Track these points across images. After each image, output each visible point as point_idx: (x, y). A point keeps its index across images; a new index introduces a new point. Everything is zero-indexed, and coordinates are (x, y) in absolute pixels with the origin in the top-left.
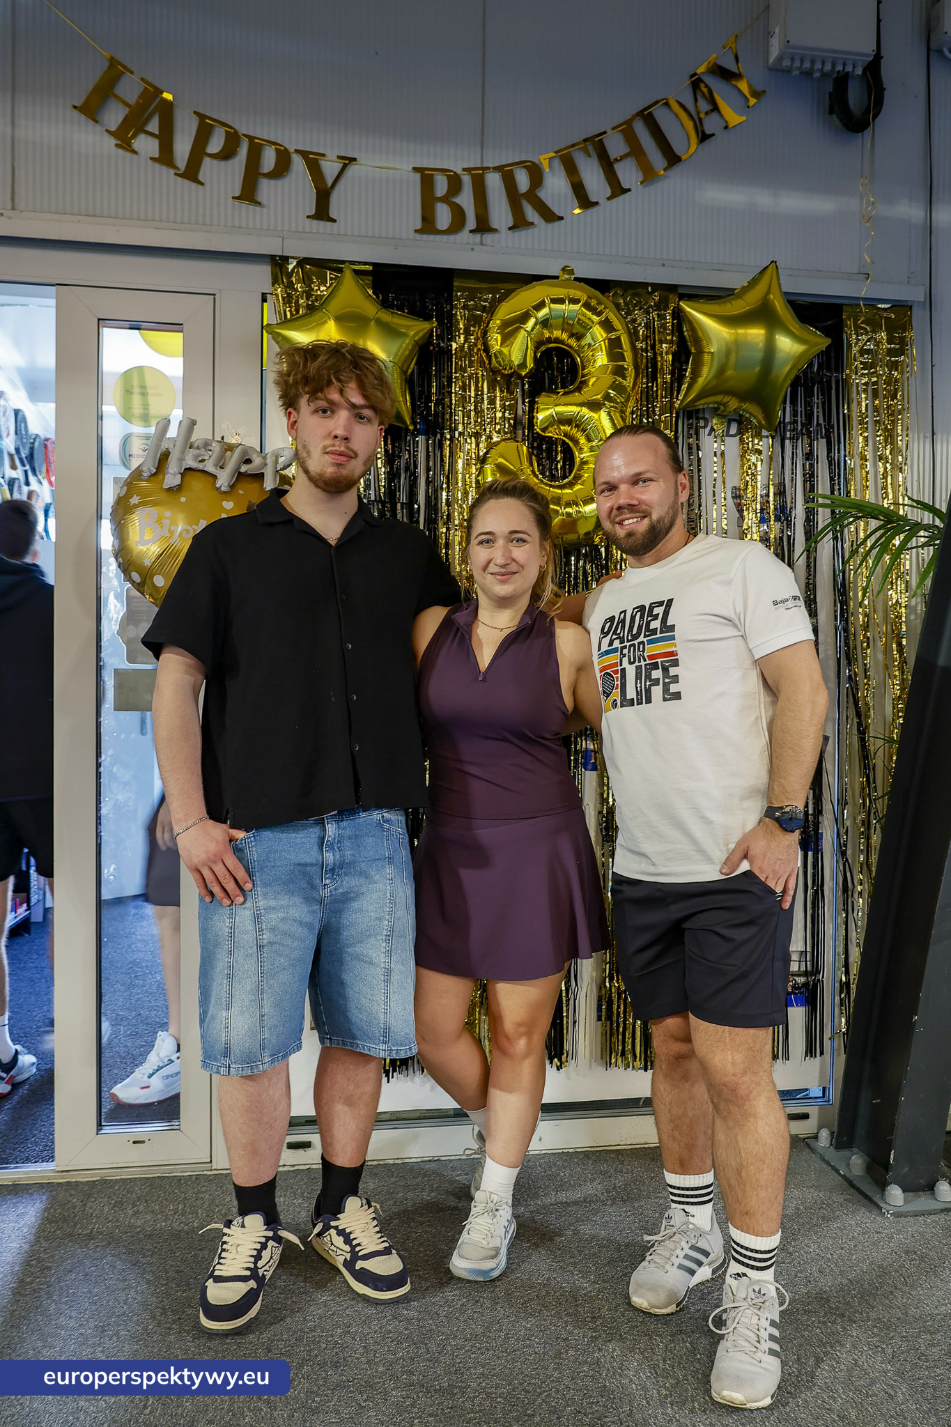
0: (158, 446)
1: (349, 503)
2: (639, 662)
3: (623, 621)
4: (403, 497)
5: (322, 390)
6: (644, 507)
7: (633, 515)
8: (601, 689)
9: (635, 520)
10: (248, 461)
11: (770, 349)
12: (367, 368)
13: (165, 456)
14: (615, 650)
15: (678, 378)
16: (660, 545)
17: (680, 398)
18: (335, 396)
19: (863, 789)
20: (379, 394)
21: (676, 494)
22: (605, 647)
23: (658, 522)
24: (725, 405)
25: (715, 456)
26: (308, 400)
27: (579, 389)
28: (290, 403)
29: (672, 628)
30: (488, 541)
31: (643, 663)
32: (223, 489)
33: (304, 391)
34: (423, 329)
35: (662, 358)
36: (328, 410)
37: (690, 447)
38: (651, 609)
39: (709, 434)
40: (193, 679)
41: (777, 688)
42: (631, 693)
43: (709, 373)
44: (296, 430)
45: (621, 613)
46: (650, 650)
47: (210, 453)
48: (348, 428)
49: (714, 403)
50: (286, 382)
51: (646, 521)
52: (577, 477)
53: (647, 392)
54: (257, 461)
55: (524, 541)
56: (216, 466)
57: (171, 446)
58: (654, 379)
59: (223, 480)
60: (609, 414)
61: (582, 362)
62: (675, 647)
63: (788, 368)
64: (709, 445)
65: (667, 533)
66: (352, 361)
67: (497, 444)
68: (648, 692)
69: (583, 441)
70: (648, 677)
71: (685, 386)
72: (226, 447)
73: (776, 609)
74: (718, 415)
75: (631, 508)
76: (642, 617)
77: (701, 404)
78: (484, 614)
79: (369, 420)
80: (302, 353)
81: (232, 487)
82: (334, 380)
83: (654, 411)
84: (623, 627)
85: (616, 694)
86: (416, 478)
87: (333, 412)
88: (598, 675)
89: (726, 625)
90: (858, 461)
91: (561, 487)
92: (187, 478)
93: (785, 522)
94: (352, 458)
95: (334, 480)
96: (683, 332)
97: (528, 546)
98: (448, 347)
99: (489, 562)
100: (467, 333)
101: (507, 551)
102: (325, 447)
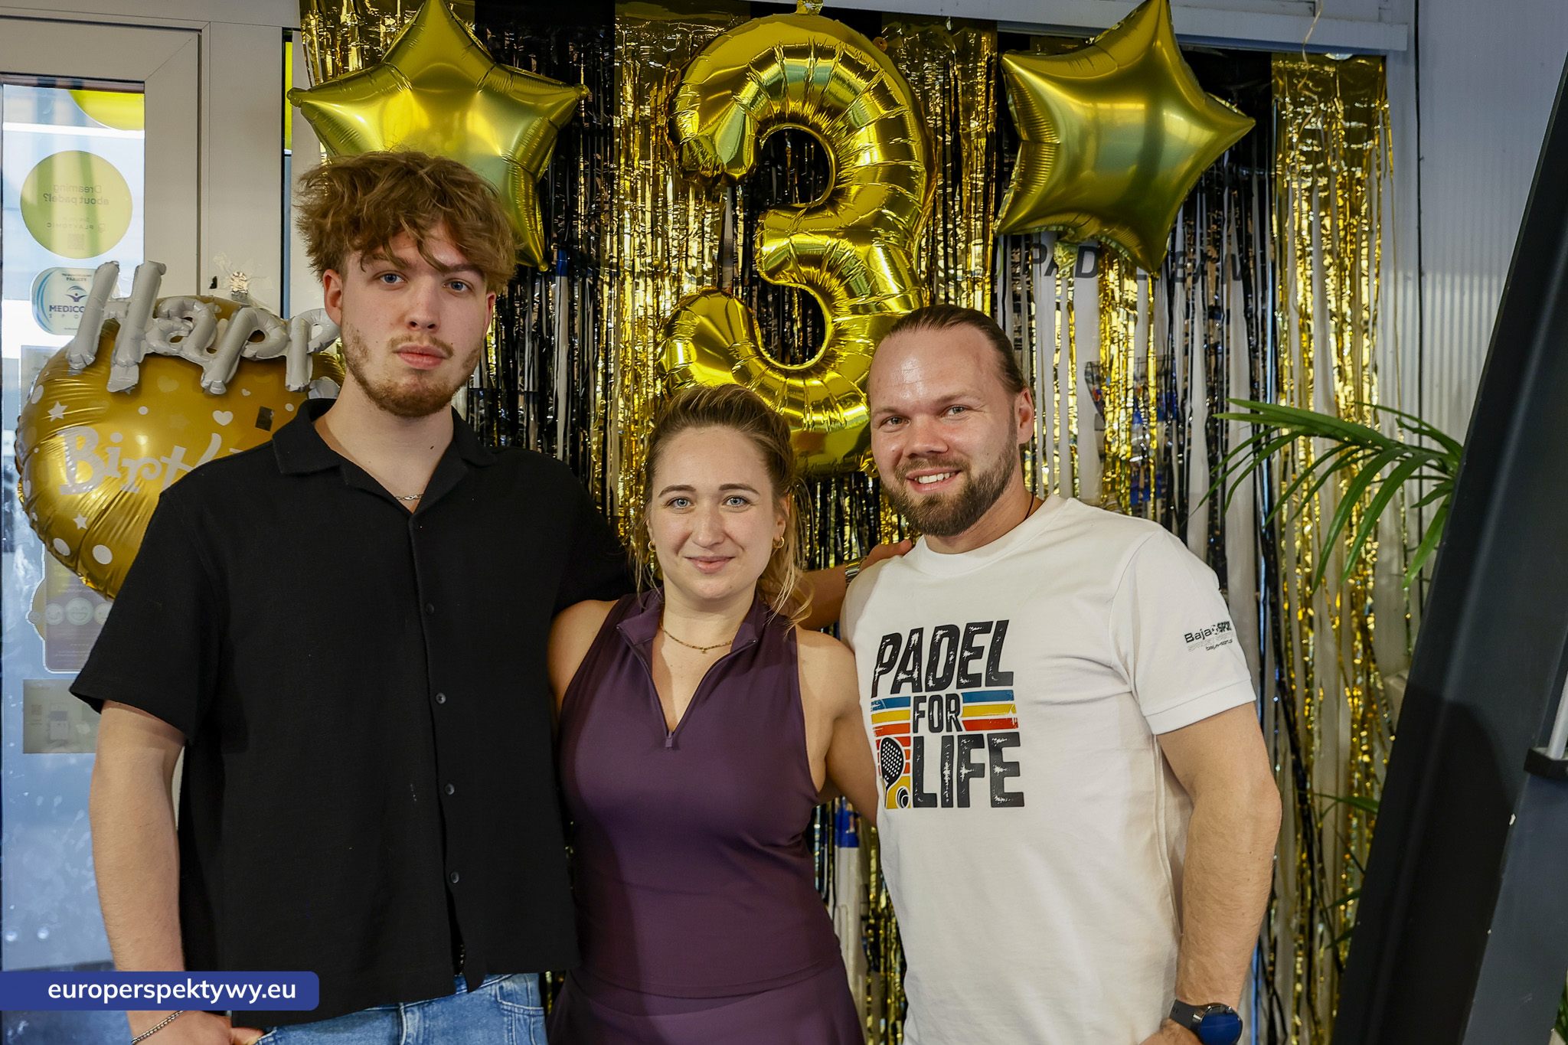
0: (98, 314)
1: (438, 430)
2: (949, 729)
3: (918, 648)
4: (527, 382)
5: (385, 243)
6: (956, 455)
7: (938, 469)
8: (878, 764)
9: (940, 477)
10: (258, 336)
11: (1154, 134)
12: (463, 201)
13: (111, 329)
14: (905, 702)
15: (998, 177)
16: (982, 518)
17: (1002, 215)
18: (409, 253)
19: (1302, 872)
20: (487, 246)
21: (1013, 431)
22: (885, 692)
23: (982, 480)
24: (1076, 228)
25: (1058, 308)
26: (361, 261)
27: (832, 203)
28: (328, 262)
29: (1008, 678)
30: (683, 501)
31: (955, 733)
32: (214, 390)
33: (352, 245)
34: (568, 100)
35: (970, 142)
36: (398, 275)
37: (1016, 297)
38: (969, 636)
39: (1048, 273)
41: (1191, 785)
42: (932, 784)
43: (1050, 178)
44: (341, 309)
45: (913, 632)
46: (970, 712)
47: (191, 324)
48: (434, 308)
49: (1058, 225)
50: (320, 229)
51: (960, 479)
52: (830, 358)
53: (945, 203)
54: (273, 334)
55: (746, 501)
56: (200, 348)
57: (121, 314)
58: (957, 180)
59: (214, 375)
60: (886, 250)
61: (837, 160)
62: (1014, 711)
63: (1187, 165)
64: (1048, 288)
65: (996, 496)
66: (435, 190)
67: (692, 300)
68: (964, 786)
69: (840, 292)
70: (965, 758)
71: (1009, 197)
72: (217, 309)
73: (1190, 649)
74: (1062, 242)
75: (934, 457)
76: (952, 647)
77: (1034, 226)
78: (675, 621)
79: (471, 289)
80: (346, 178)
81: (230, 385)
82: (406, 226)
83: (955, 234)
84: (918, 660)
85: (906, 781)
86: (551, 349)
87: (406, 279)
88: (873, 739)
89: (1103, 674)
90: (1296, 321)
91: (804, 375)
92: (150, 370)
93: (1175, 422)
94: (442, 358)
95: (412, 398)
96: (1007, 106)
97: (752, 512)
98: (605, 125)
99: (685, 538)
100: (639, 99)
101: (716, 518)
102: (393, 342)
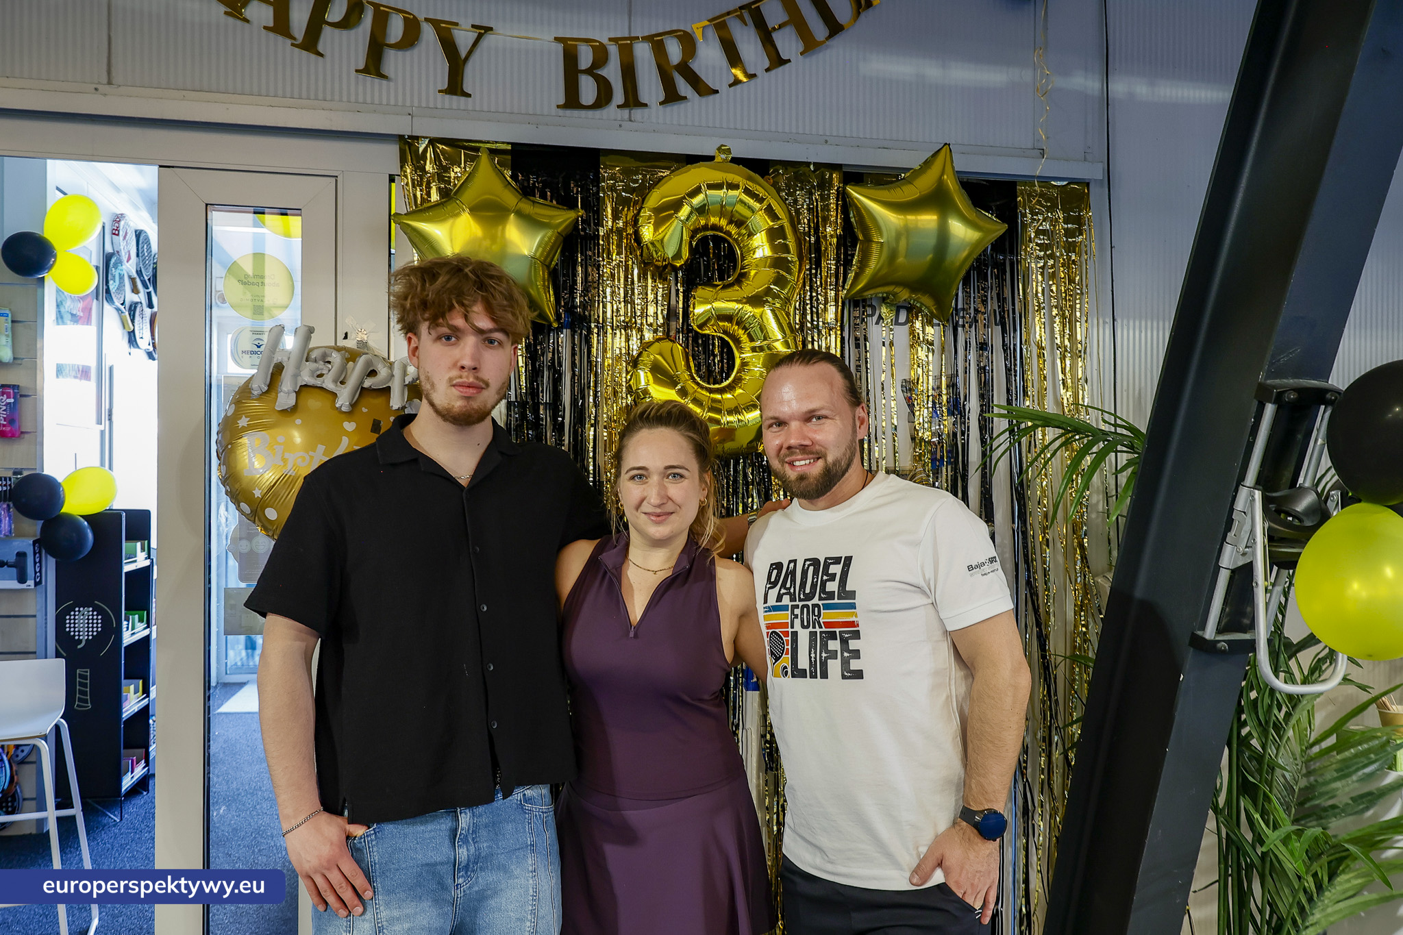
0: (271, 358)
1: (482, 434)
2: (814, 627)
3: (793, 573)
4: (545, 397)
5: (443, 316)
6: (817, 447)
7: (806, 456)
8: (768, 648)
9: (808, 462)
10: (373, 373)
11: (943, 235)
12: (494, 288)
13: (279, 369)
14: (785, 608)
15: (845, 262)
16: (835, 488)
17: (847, 287)
18: (459, 322)
19: (1044, 702)
20: (510, 316)
21: (854, 432)
22: (772, 601)
23: (834, 464)
24: (895, 295)
25: (884, 345)
26: (429, 328)
27: (739, 281)
28: (410, 328)
29: (852, 594)
30: (641, 476)
31: (818, 630)
32: (344, 409)
33: (423, 318)
34: (568, 219)
35: (826, 241)
36: (454, 335)
37: (857, 339)
38: (827, 566)
39: (877, 323)
40: (303, 645)
41: (972, 664)
42: (803, 663)
43: (878, 263)
44: (418, 358)
45: (790, 562)
46: (827, 616)
47: (330, 366)
48: (477, 357)
49: (883, 293)
50: (403, 307)
51: (820, 463)
52: (738, 380)
53: (811, 280)
54: (383, 372)
55: (682, 476)
56: (335, 381)
57: (285, 359)
58: (818, 265)
59: (343, 400)
60: (773, 311)
61: (742, 254)
62: (856, 616)
63: (965, 254)
64: (877, 332)
65: (843, 474)
66: (475, 281)
67: (650, 344)
68: (824, 665)
69: (744, 338)
70: (824, 646)
71: (851, 275)
72: (347, 355)
73: (971, 575)
74: (885, 304)
75: (804, 449)
76: (816, 573)
77: (868, 294)
78: (637, 553)
79: (500, 343)
80: (419, 274)
81: (354, 405)
82: (456, 305)
83: (818, 299)
84: (793, 581)
85: (786, 660)
86: (560, 375)
87: (458, 338)
88: (765, 631)
89: (914, 592)
90: (1035, 350)
91: (722, 391)
92: (303, 395)
93: (959, 416)
94: (483, 388)
95: (464, 414)
96: (849, 218)
97: (685, 483)
98: (594, 233)
99: (642, 500)
100: (616, 217)
101: (662, 487)
102: (451, 379)
